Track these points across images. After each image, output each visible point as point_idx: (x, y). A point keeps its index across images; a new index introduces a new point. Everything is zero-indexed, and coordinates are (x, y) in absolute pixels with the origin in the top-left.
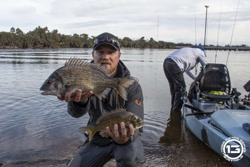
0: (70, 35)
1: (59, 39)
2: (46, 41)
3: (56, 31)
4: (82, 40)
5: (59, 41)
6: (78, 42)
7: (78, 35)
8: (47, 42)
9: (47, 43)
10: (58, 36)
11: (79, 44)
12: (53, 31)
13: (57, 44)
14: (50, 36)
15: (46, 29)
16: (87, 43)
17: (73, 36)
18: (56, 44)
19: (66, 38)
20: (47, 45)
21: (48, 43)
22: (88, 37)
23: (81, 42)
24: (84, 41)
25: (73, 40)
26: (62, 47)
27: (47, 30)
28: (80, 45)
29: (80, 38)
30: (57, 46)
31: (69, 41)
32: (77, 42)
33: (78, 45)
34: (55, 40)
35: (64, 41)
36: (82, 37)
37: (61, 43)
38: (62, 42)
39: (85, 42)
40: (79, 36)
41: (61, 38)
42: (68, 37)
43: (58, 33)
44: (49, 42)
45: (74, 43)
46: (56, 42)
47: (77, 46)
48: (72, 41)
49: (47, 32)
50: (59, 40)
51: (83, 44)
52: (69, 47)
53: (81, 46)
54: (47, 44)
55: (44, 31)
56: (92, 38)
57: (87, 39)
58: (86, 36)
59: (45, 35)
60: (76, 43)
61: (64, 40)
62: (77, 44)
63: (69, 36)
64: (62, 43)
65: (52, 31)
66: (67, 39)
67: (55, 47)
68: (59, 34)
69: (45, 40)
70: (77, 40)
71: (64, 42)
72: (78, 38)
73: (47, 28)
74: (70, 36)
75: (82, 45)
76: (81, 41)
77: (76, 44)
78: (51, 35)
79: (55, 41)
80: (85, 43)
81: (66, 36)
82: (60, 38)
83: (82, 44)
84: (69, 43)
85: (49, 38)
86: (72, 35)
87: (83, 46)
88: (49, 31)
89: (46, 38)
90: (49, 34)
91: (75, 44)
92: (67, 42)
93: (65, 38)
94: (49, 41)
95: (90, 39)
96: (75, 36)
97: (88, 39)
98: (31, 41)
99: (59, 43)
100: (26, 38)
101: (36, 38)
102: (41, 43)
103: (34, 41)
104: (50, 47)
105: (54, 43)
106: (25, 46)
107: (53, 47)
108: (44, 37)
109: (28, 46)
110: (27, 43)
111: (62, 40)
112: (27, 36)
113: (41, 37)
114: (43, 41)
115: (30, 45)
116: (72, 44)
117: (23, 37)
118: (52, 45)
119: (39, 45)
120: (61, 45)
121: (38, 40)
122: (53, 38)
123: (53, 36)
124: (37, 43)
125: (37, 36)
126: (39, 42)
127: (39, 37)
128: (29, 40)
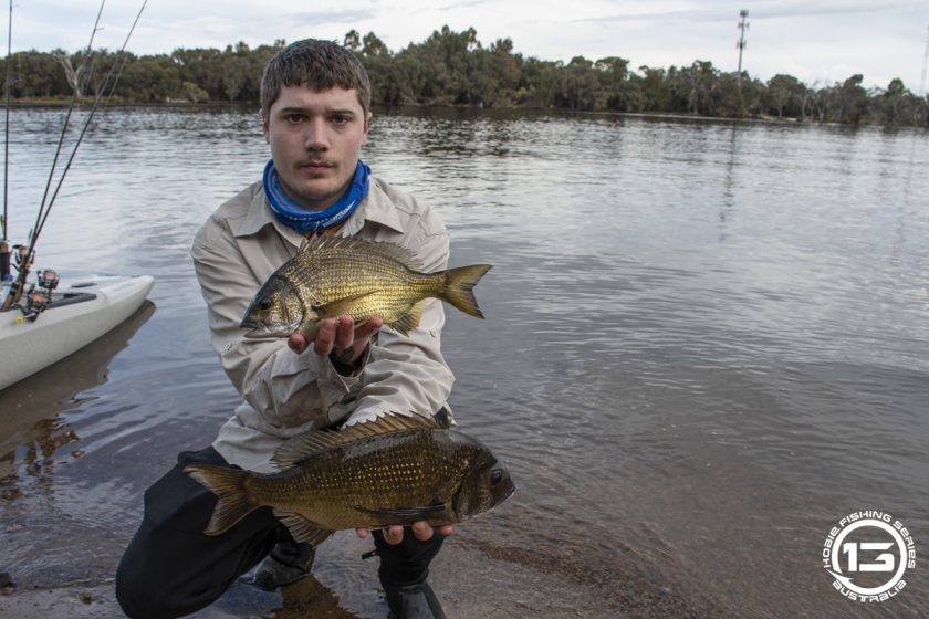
0: (557, 63)
1: (515, 75)
2: (469, 84)
3: (508, 44)
4: (603, 83)
5: (515, 83)
6: (587, 90)
7: (590, 63)
8: (472, 84)
9: (471, 88)
10: (514, 64)
11: (592, 96)
12: (496, 45)
13: (508, 95)
14: (482, 62)
15: (471, 35)
16: (621, 94)
17: (569, 67)
18: (503, 92)
19: (542, 71)
20: (468, 96)
21: (473, 91)
22: (626, 71)
23: (599, 89)
24: (610, 83)
25: (569, 81)
26: (524, 105)
27: (473, 40)
28: (594, 101)
29: (597, 72)
30: (508, 100)
31: (551, 82)
32: (585, 87)
33: (586, 101)
34: (501, 79)
35: (535, 84)
36: (605, 68)
37: (523, 91)
38: (527, 85)
39: (614, 90)
40: (593, 66)
41: (523, 71)
42: (548, 69)
43: (514, 51)
44: (477, 86)
45: (571, 91)
46: (504, 87)
47: (582, 103)
48: (564, 83)
49: (471, 47)
50: (515, 80)
51: (606, 95)
52: (552, 106)
53: (597, 105)
54: (472, 94)
55: (461, 42)
56: (642, 75)
57: (621, 76)
58: (619, 65)
59: (464, 60)
60: (580, 92)
61: (534, 79)
62: (584, 95)
63: (553, 64)
64: (528, 89)
65: (493, 46)
66: (547, 75)
67: (499, 103)
68: (519, 58)
69: (464, 78)
70: (582, 79)
71: (532, 88)
72: (587, 74)
73: (473, 31)
74: (557, 66)
75: (599, 99)
76: (599, 84)
77: (580, 98)
78: (486, 60)
79: (500, 84)
80: (613, 94)
81: (544, 65)
82: (518, 71)
83: (601, 96)
84: (551, 93)
85: (480, 68)
86: (567, 62)
87: (604, 106)
88: (479, 44)
89: (469, 71)
90: (480, 54)
91: (576, 96)
92: (544, 89)
93: (539, 70)
94: (479, 82)
95: (635, 78)
96: (575, 64)
97: (628, 78)
98: (415, 81)
99: (513, 91)
100: (398, 68)
101: (432, 70)
102: (447, 87)
103: (424, 79)
104: (481, 105)
105: (497, 90)
106: (393, 98)
107: (491, 104)
108: (461, 65)
109: (402, 100)
110: (398, 89)
111: (528, 80)
112: (401, 61)
113: (451, 66)
114: (456, 83)
115: (408, 95)
116: (566, 95)
117: (388, 65)
118: (488, 98)
119: (441, 95)
120: (522, 100)
121: (439, 78)
122: (495, 69)
123: (495, 61)
124: (436, 89)
125: (437, 61)
126: (441, 84)
127: (442, 65)
128: (407, 75)
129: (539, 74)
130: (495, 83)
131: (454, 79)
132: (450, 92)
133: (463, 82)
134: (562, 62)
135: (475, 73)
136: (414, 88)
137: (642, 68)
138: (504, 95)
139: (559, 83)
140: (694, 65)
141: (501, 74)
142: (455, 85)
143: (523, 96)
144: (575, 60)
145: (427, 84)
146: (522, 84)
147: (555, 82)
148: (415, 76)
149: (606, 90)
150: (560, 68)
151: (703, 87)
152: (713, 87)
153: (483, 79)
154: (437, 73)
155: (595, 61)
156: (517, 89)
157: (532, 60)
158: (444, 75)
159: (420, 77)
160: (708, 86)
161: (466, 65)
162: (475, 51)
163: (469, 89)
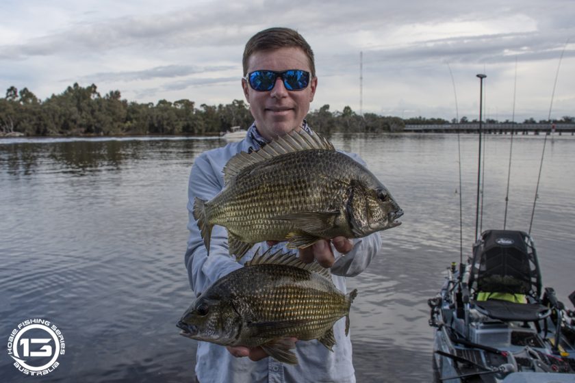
0: (150, 104)
1: (123, 113)
2: (92, 120)
3: (117, 94)
4: (178, 116)
5: (123, 119)
6: (169, 121)
7: (170, 104)
8: (95, 120)
10: (122, 107)
11: (173, 125)
12: (109, 95)
13: (119, 126)
14: (101, 106)
15: (93, 89)
16: (190, 122)
17: (155, 108)
18: (116, 125)
19: (141, 111)
20: (93, 128)
21: (96, 124)
22: (193, 108)
23: (177, 121)
24: (183, 117)
25: (157, 116)
26: (130, 132)
27: (95, 92)
28: (174, 128)
29: (175, 110)
30: (120, 129)
31: (146, 117)
32: (168, 119)
33: (169, 128)
34: (114, 117)
35: (136, 119)
36: (179, 107)
37: (129, 123)
38: (131, 120)
39: (186, 120)
40: (173, 106)
41: (128, 111)
42: (144, 109)
43: (122, 99)
44: (99, 122)
45: (159, 122)
46: (116, 121)
47: (167, 130)
48: (155, 117)
49: (94, 97)
50: (123, 117)
51: (181, 124)
52: (148, 132)
53: (176, 130)
54: (96, 127)
55: (86, 94)
56: (202, 109)
57: (190, 112)
58: (188, 104)
59: (89, 105)
60: (165, 123)
61: (135, 116)
62: (168, 124)
64: (132, 122)
65: (107, 95)
66: (143, 113)
67: (114, 132)
68: (125, 102)
69: (90, 116)
70: (166, 115)
71: (135, 122)
72: (168, 111)
73: (94, 87)
74: (150, 107)
75: (178, 127)
76: (176, 117)
77: (165, 127)
78: (104, 104)
79: (113, 119)
80: (185, 123)
81: (141, 106)
82: (125, 111)
83: (178, 124)
84: (147, 123)
85: (100, 110)
86: (155, 104)
87: (181, 130)
88: (99, 95)
89: (93, 112)
90: (99, 101)
91: (162, 125)
92: (142, 121)
93: (138, 110)
94: (100, 119)
95: (198, 112)
96: (162, 105)
97: (194, 113)
98: (57, 120)
99: (122, 124)
100: (45, 112)
101: (68, 112)
102: (78, 122)
103: (63, 118)
104: (102, 133)
105: (112, 123)
106: (42, 131)
107: (108, 132)
108: (87, 108)
109: (49, 132)
110: (45, 125)
111: (132, 116)
112: (46, 107)
113: (80, 109)
114: (84, 120)
115: (52, 129)
116: (156, 125)
117: (37, 110)
118: (106, 129)
119: (74, 128)
120: (129, 129)
121: (73, 117)
122: (110, 110)
123: (109, 105)
124: (71, 124)
125: (70, 106)
126: (74, 121)
127: (74, 109)
128: (51, 116)
129: (139, 113)
130: (111, 119)
131: (83, 118)
132: (81, 126)
133: (89, 120)
134: (152, 104)
135: (97, 113)
136: (57, 124)
137: (203, 105)
139: (151, 117)
140: (233, 103)
141: (114, 114)
142: (84, 122)
143: (129, 126)
144: (161, 102)
145: (65, 121)
146: (128, 119)
147: (149, 117)
148: (57, 116)
149: (181, 120)
150: (152, 108)
151: (239, 116)
152: (246, 116)
153: (102, 116)
154: (71, 114)
155: (173, 102)
156: (125, 122)
157: (133, 104)
158: (76, 115)
159: (60, 117)
160: (243, 116)
161: (90, 108)
162: (96, 99)
163: (93, 123)
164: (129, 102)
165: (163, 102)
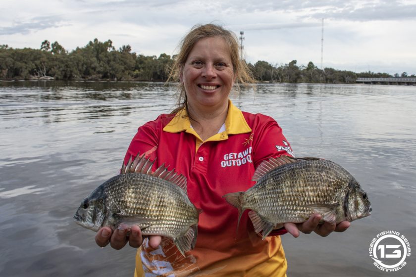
0: (153, 57)
1: (133, 63)
2: (108, 68)
3: (128, 48)
5: (132, 68)
7: (169, 56)
8: (110, 68)
9: (110, 70)
10: (132, 58)
12: (122, 48)
13: (129, 74)
14: (115, 57)
15: (109, 44)
17: (159, 59)
18: (127, 72)
19: (146, 61)
20: (109, 74)
21: (111, 72)
25: (160, 67)
26: (138, 79)
27: (110, 46)
30: (130, 76)
31: (151, 67)
34: (126, 66)
35: (143, 68)
37: (137, 72)
38: (138, 69)
40: (171, 58)
41: (137, 62)
42: (149, 60)
43: (131, 52)
44: (113, 69)
45: (161, 71)
46: (127, 70)
48: (158, 67)
49: (110, 50)
50: (133, 66)
52: (152, 79)
54: (111, 74)
55: (104, 47)
59: (106, 56)
61: (142, 65)
63: (151, 58)
64: (139, 71)
65: (121, 49)
66: (149, 63)
67: (125, 78)
68: (134, 55)
69: (106, 65)
71: (142, 70)
72: (168, 62)
73: (110, 42)
74: (153, 59)
78: (118, 56)
79: (125, 68)
81: (147, 58)
82: (134, 61)
84: (151, 72)
85: (114, 60)
86: (158, 57)
88: (114, 48)
89: (109, 62)
90: (114, 53)
91: (164, 73)
92: (147, 70)
94: (114, 67)
96: (163, 58)
98: (80, 67)
99: (132, 72)
100: (71, 60)
101: (89, 61)
102: (97, 70)
103: (85, 66)
104: (116, 79)
105: (123, 71)
106: (69, 76)
107: (121, 78)
108: (104, 59)
109: (74, 77)
110: (72, 72)
111: (140, 66)
112: (72, 57)
113: (99, 59)
114: (102, 68)
115: (77, 74)
116: (159, 73)
117: (65, 59)
118: (119, 75)
119: (94, 74)
120: (137, 76)
121: (93, 66)
122: (122, 61)
123: (122, 57)
124: (91, 71)
125: (92, 57)
126: (94, 69)
127: (94, 59)
128: (76, 64)
129: (145, 63)
130: (122, 68)
131: (101, 66)
132: (99, 72)
133: (105, 68)
134: (156, 57)
135: (112, 63)
136: (80, 71)
138: (127, 73)
139: (155, 67)
141: (125, 63)
143: (137, 74)
144: (162, 55)
145: (87, 69)
146: (136, 68)
147: (153, 67)
148: (80, 65)
150: (155, 59)
153: (116, 66)
154: (92, 63)
156: (134, 71)
157: (141, 56)
158: (96, 64)
159: (83, 65)
161: (107, 59)
162: (111, 51)
163: (109, 71)
164: (137, 54)
165: (163, 55)
